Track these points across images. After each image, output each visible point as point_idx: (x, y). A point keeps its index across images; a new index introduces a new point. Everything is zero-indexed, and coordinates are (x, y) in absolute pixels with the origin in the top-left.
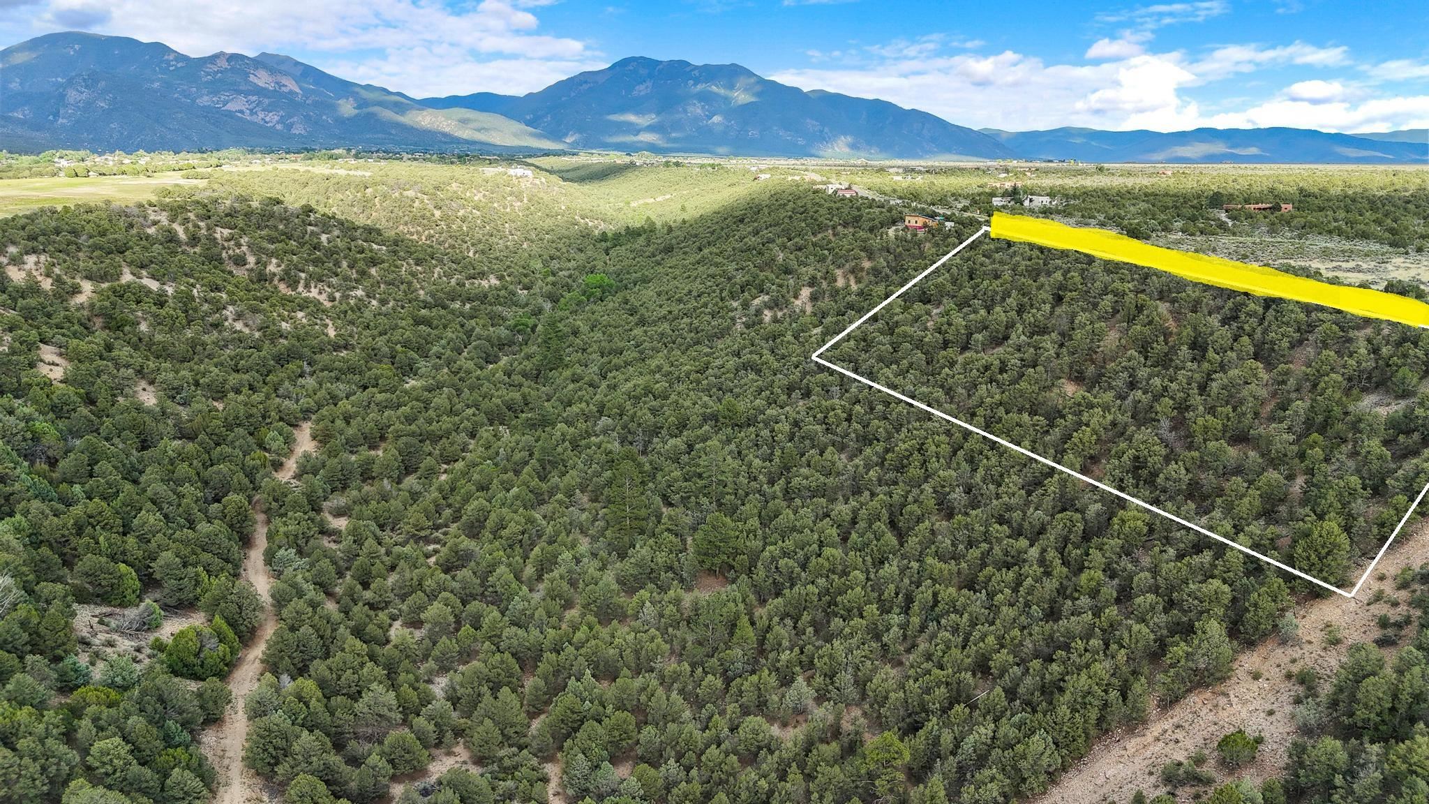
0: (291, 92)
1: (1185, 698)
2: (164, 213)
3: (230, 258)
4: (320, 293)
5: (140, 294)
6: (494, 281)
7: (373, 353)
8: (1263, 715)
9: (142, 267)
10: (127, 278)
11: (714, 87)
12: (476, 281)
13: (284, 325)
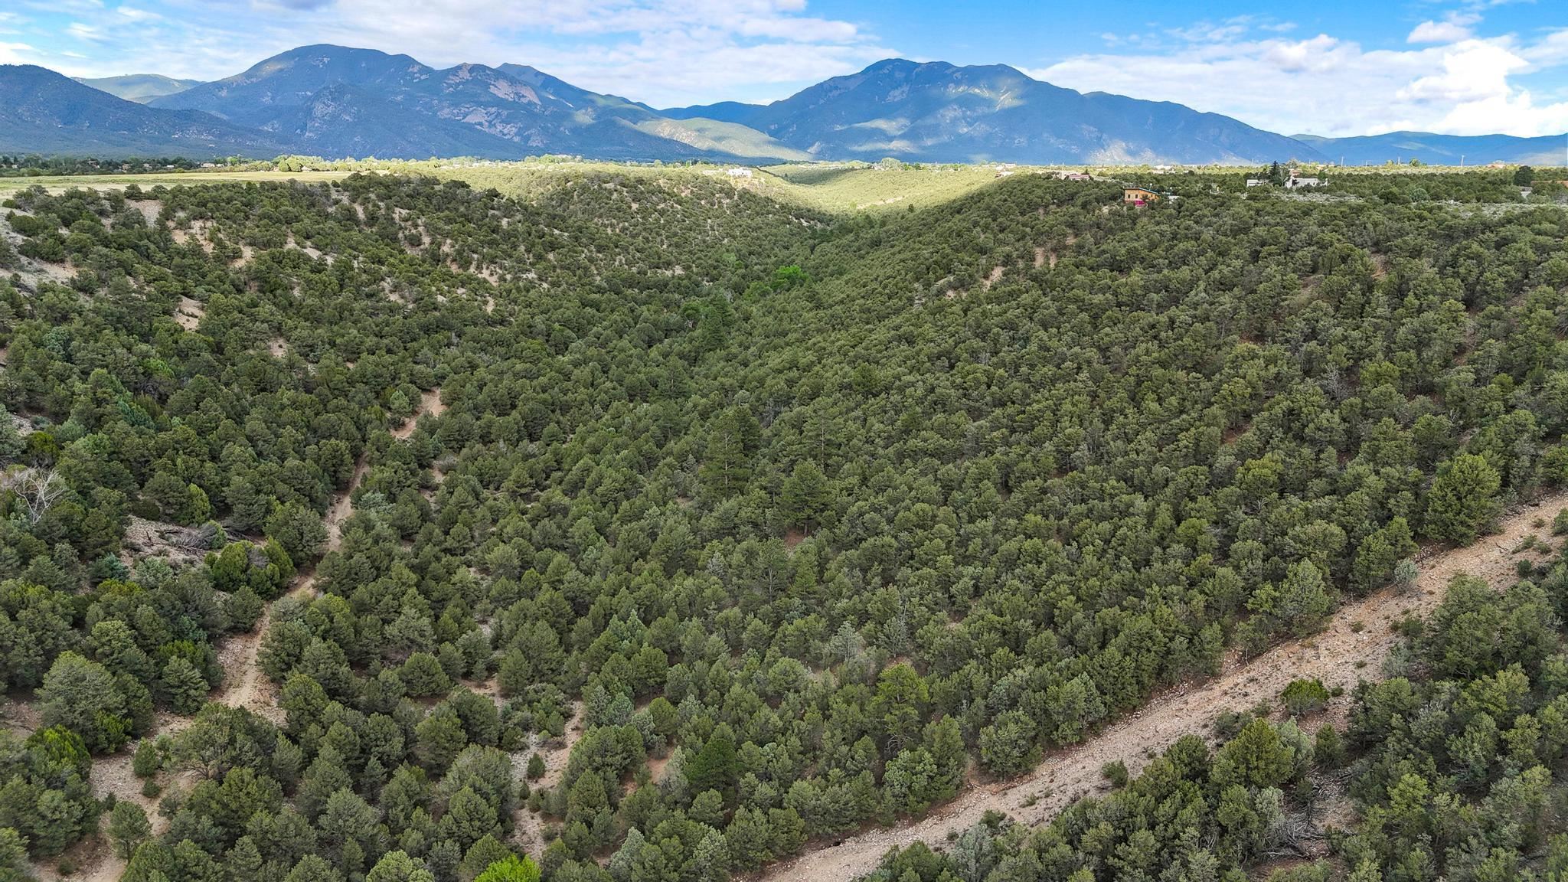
0: (530, 103)
1: (1270, 651)
2: (347, 193)
3: (406, 238)
4: (492, 275)
5: (298, 261)
6: (679, 271)
7: (528, 330)
8: (1352, 667)
9: (308, 238)
10: (291, 244)
11: (977, 90)
12: (659, 271)
13: (440, 298)
